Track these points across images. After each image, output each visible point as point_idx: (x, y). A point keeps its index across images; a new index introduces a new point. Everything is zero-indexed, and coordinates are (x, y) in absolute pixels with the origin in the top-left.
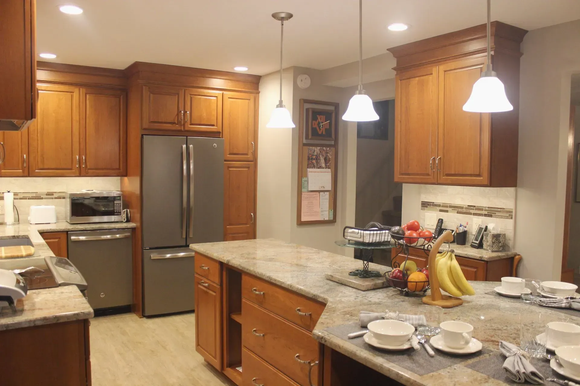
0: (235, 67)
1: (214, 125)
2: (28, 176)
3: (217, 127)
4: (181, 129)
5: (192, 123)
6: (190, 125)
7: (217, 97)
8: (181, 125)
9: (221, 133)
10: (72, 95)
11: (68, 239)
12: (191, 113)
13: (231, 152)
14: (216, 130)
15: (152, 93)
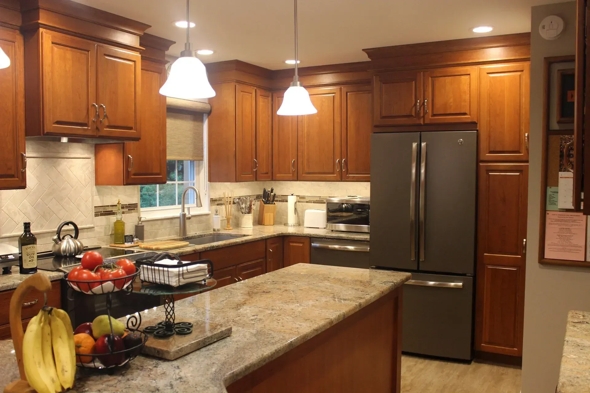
0: (473, 28)
1: (465, 114)
2: (297, 180)
3: (470, 116)
4: (420, 123)
5: (434, 113)
6: (432, 116)
7: (469, 74)
8: (419, 118)
9: (477, 124)
10: (334, 96)
11: (311, 245)
12: (433, 100)
13: (492, 150)
14: (469, 121)
15: (383, 83)
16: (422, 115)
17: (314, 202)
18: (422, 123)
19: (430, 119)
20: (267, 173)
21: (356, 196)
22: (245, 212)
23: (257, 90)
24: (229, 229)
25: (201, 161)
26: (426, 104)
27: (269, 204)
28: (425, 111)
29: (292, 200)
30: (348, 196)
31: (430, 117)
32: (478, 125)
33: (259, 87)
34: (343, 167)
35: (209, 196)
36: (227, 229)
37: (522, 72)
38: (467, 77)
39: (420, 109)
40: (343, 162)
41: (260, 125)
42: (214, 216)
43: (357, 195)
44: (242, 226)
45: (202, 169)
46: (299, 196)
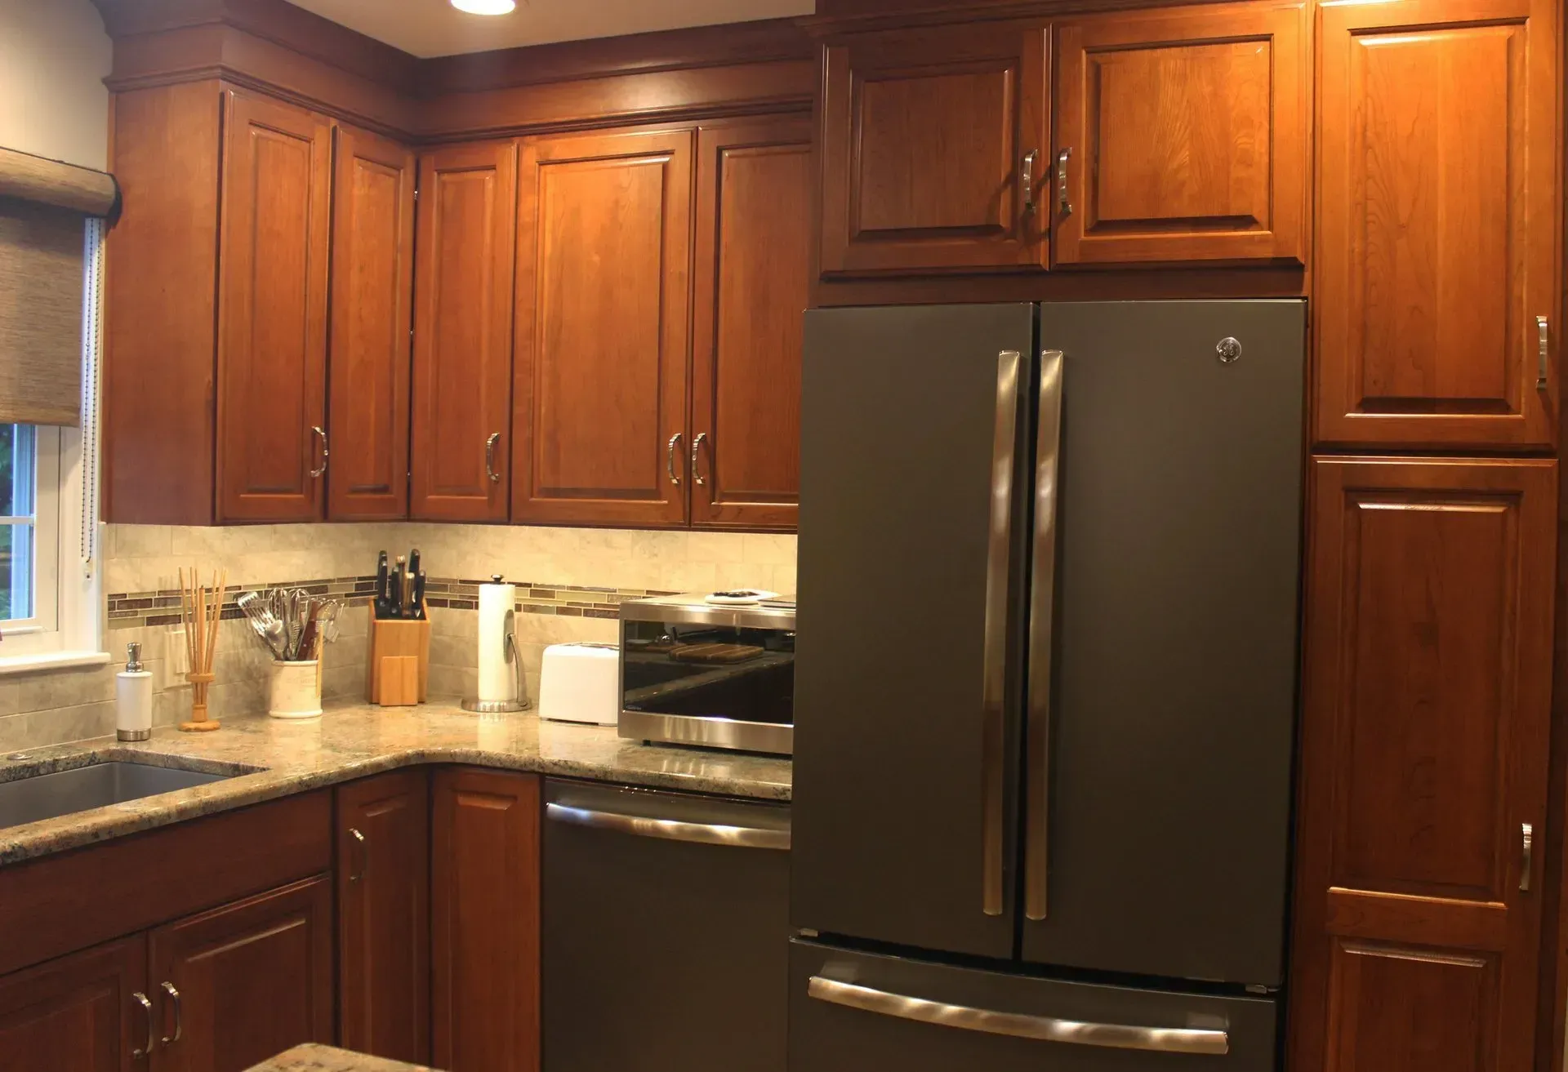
1: (1247, 221)
2: (509, 519)
3: (1269, 232)
4: (1035, 262)
5: (1101, 218)
6: (1089, 232)
7: (1267, 38)
8: (1031, 239)
9: (1301, 268)
10: (665, 166)
11: (544, 808)
12: (1095, 158)
13: (1374, 392)
14: (1267, 252)
15: (867, 81)
16: (1043, 226)
17: (587, 613)
18: (1043, 261)
19: (1083, 242)
20: (385, 490)
21: (751, 594)
22: (285, 652)
23: (340, 132)
24: (197, 730)
25: (69, 429)
26: (1062, 174)
27: (399, 616)
28: (1060, 207)
29: (494, 603)
30: (717, 594)
31: (1083, 237)
32: (1307, 275)
33: (348, 119)
34: (694, 468)
35: (103, 584)
36: (188, 730)
37: (1520, 27)
38: (1261, 48)
39: (1036, 193)
40: (695, 445)
41: (353, 281)
42: (121, 674)
43: (755, 588)
44: (273, 713)
45: (75, 462)
46: (529, 585)
